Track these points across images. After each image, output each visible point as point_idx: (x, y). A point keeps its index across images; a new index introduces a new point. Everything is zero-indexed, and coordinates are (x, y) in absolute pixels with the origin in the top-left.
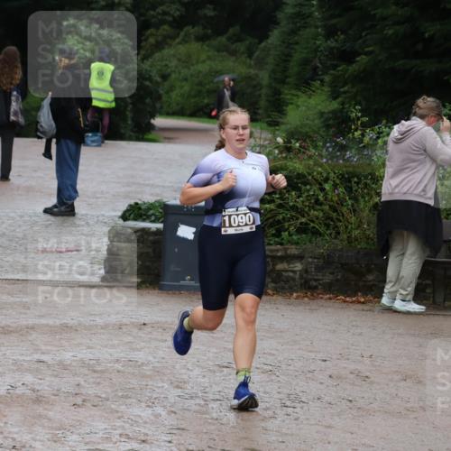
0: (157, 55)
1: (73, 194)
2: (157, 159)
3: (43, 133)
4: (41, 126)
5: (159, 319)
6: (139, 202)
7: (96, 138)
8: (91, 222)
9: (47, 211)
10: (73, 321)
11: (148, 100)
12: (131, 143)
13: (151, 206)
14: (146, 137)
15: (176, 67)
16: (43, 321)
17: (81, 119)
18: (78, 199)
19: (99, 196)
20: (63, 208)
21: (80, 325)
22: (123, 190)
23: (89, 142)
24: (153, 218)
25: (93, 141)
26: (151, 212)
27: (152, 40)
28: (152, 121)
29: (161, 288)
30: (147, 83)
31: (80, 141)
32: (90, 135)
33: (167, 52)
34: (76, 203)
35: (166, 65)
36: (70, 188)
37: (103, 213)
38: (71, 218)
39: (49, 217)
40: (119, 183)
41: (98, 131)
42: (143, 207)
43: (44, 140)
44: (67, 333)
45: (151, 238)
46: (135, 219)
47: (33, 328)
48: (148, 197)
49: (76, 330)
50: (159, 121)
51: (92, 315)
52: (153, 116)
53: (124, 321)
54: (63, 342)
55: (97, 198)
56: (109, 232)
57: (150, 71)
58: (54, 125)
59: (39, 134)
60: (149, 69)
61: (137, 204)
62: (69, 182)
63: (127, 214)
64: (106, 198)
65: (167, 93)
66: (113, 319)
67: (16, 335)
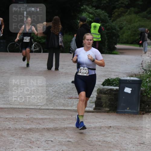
0: (118, 20)
2: (117, 61)
3: (72, 51)
5: (116, 125)
6: (110, 78)
9: (73, 82)
11: (114, 38)
12: (107, 55)
13: (114, 80)
14: (112, 52)
22: (103, 73)
24: (115, 85)
26: (114, 82)
27: (116, 14)
28: (115, 46)
29: (117, 112)
30: (114, 31)
33: (122, 18)
35: (122, 24)
42: (111, 80)
45: (114, 93)
46: (108, 85)
47: (66, 128)
48: (113, 77)
50: (118, 46)
51: (89, 123)
52: (116, 44)
56: (97, 90)
60: (115, 25)
61: (108, 79)
63: (105, 83)
65: (122, 34)
66: (98, 125)
67: (60, 131)
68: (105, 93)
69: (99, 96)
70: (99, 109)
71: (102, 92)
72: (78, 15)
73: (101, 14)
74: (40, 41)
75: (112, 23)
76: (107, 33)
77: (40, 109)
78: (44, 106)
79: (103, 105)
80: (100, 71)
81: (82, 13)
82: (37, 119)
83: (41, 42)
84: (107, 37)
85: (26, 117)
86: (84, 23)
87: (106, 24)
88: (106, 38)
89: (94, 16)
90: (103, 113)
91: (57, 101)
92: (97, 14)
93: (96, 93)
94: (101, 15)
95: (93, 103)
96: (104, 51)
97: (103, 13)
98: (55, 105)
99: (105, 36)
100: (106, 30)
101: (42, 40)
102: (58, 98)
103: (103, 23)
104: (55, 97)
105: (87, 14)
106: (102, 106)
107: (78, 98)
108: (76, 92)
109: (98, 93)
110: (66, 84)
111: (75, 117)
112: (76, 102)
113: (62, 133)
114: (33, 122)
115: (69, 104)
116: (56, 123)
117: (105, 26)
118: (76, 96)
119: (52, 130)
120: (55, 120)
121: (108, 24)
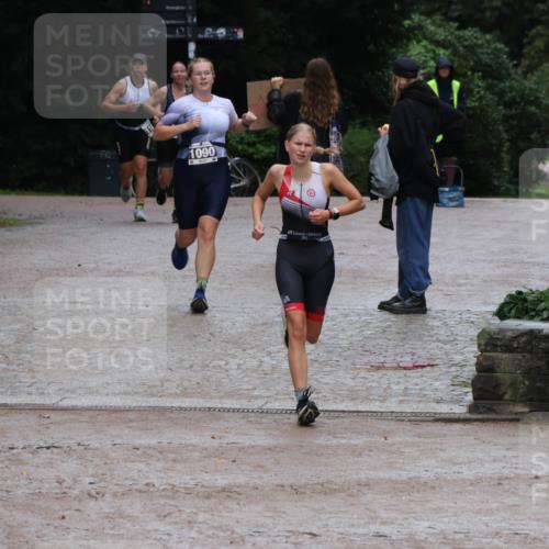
0: (547, 66)
1: (424, 280)
4: (377, 180)
6: (524, 290)
7: (455, 194)
8: (451, 322)
9: (383, 306)
10: (428, 474)
13: (542, 296)
16: (382, 474)
17: (436, 165)
18: (430, 286)
19: (462, 281)
20: (407, 302)
21: (437, 479)
22: (498, 272)
23: (445, 201)
24: (545, 315)
25: (451, 199)
26: (543, 305)
30: (533, 109)
31: (433, 200)
32: (447, 189)
34: (428, 294)
36: (419, 271)
37: (468, 307)
38: (421, 317)
39: (386, 315)
40: (491, 261)
41: (459, 184)
42: (530, 298)
44: (418, 491)
45: (543, 345)
46: (518, 317)
47: (367, 485)
48: (537, 283)
49: (433, 488)
51: (455, 464)
53: (506, 472)
54: (413, 505)
55: (460, 285)
56: (479, 336)
58: (397, 177)
60: (535, 86)
61: (520, 293)
62: (417, 263)
63: (506, 309)
64: (473, 285)
66: (489, 470)
67: (343, 495)
68: (508, 349)
69: (486, 358)
70: (491, 410)
71: (499, 343)
72: (394, 50)
73: (481, 46)
74: (253, 153)
75: (525, 78)
76: (506, 119)
77: (262, 412)
78: (276, 399)
79: (504, 393)
80: (484, 261)
81: (407, 46)
82: (251, 451)
83: (255, 157)
84: (507, 131)
85: (210, 443)
86: (413, 80)
87: (502, 85)
88: (505, 136)
89: (455, 53)
90: (506, 424)
91: (327, 379)
92: (465, 47)
93: (475, 348)
94: (480, 51)
95: (464, 384)
96: (498, 187)
97: (488, 42)
98: (320, 395)
99: (501, 128)
100: (501, 107)
101: (261, 147)
102: (328, 369)
103: (490, 81)
104: (316, 365)
105: (425, 47)
106: (500, 398)
107: (405, 368)
108: (396, 346)
109: (483, 347)
110: (359, 315)
111: (397, 439)
112: (398, 383)
113: (352, 505)
114: (238, 461)
115: (373, 392)
116: (326, 465)
117: (496, 89)
118: (399, 359)
119: (314, 491)
120: (322, 454)
121: (507, 84)
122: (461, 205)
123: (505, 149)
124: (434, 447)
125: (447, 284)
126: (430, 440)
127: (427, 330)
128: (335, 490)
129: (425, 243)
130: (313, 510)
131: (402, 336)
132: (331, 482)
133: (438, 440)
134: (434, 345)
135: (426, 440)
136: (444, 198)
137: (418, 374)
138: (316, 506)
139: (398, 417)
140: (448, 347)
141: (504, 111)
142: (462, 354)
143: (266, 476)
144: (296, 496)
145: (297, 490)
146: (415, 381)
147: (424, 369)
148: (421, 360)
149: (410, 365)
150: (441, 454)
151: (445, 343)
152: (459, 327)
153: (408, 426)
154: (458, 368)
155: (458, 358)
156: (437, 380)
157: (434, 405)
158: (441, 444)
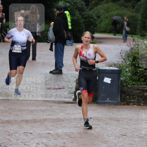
0: (95, 8)
1: (62, 65)
3: (50, 41)
4: (49, 38)
5: (97, 116)
7: (71, 42)
8: (69, 77)
9: (51, 72)
10: (62, 117)
11: (92, 27)
15: (103, 12)
16: (50, 117)
17: (65, 35)
18: (63, 67)
20: (57, 71)
21: (64, 118)
23: (68, 44)
25: (69, 44)
27: (93, 2)
29: (98, 103)
30: (91, 20)
32: (68, 41)
33: (99, 7)
34: (63, 69)
35: (99, 12)
36: (60, 63)
38: (61, 75)
39: (52, 75)
43: (50, 43)
44: (59, 122)
47: (46, 120)
49: (63, 121)
50: (96, 35)
52: (94, 33)
54: (58, 125)
55: (72, 67)
56: (76, 80)
57: (93, 15)
59: (48, 41)
60: (92, 14)
62: (60, 61)
65: (99, 23)
66: (78, 116)
67: (39, 123)
72: (55, 3)
75: (90, 11)
76: (84, 22)
77: (18, 100)
81: (58, 2)
84: (84, 26)
85: (3, 109)
86: (61, 12)
87: (83, 13)
88: (84, 27)
89: (71, 4)
92: (73, 3)
93: (75, 84)
94: (77, 4)
95: (72, 93)
99: (83, 25)
100: (83, 19)
103: (80, 12)
105: (63, 3)
107: (56, 89)
108: (54, 83)
109: (77, 83)
110: (44, 74)
111: (54, 108)
112: (54, 93)
113: (41, 125)
114: (11, 114)
115: (48, 95)
116: (35, 115)
117: (82, 14)
118: (55, 86)
119: (31, 122)
120: (34, 112)
121: (85, 13)
122: (72, 45)
123: (84, 30)
124: (64, 110)
125: (68, 67)
126: (62, 108)
127: (63, 79)
128: (37, 121)
129: (62, 55)
130: (31, 127)
131: (56, 80)
132: (36, 119)
133: (65, 108)
134: (64, 83)
135: (61, 108)
136: (67, 43)
137: (60, 91)
138: (32, 126)
139: (55, 102)
140: (68, 83)
141: (84, 20)
142: (72, 85)
143: (19, 117)
144: (26, 123)
145: (27, 121)
146: (59, 92)
147: (62, 89)
148: (61, 87)
149: (58, 88)
150: (65, 112)
151: (67, 82)
152: (71, 78)
153: (57, 104)
154: (70, 89)
155: (70, 86)
156: (65, 92)
157: (64, 99)
158: (66, 109)
